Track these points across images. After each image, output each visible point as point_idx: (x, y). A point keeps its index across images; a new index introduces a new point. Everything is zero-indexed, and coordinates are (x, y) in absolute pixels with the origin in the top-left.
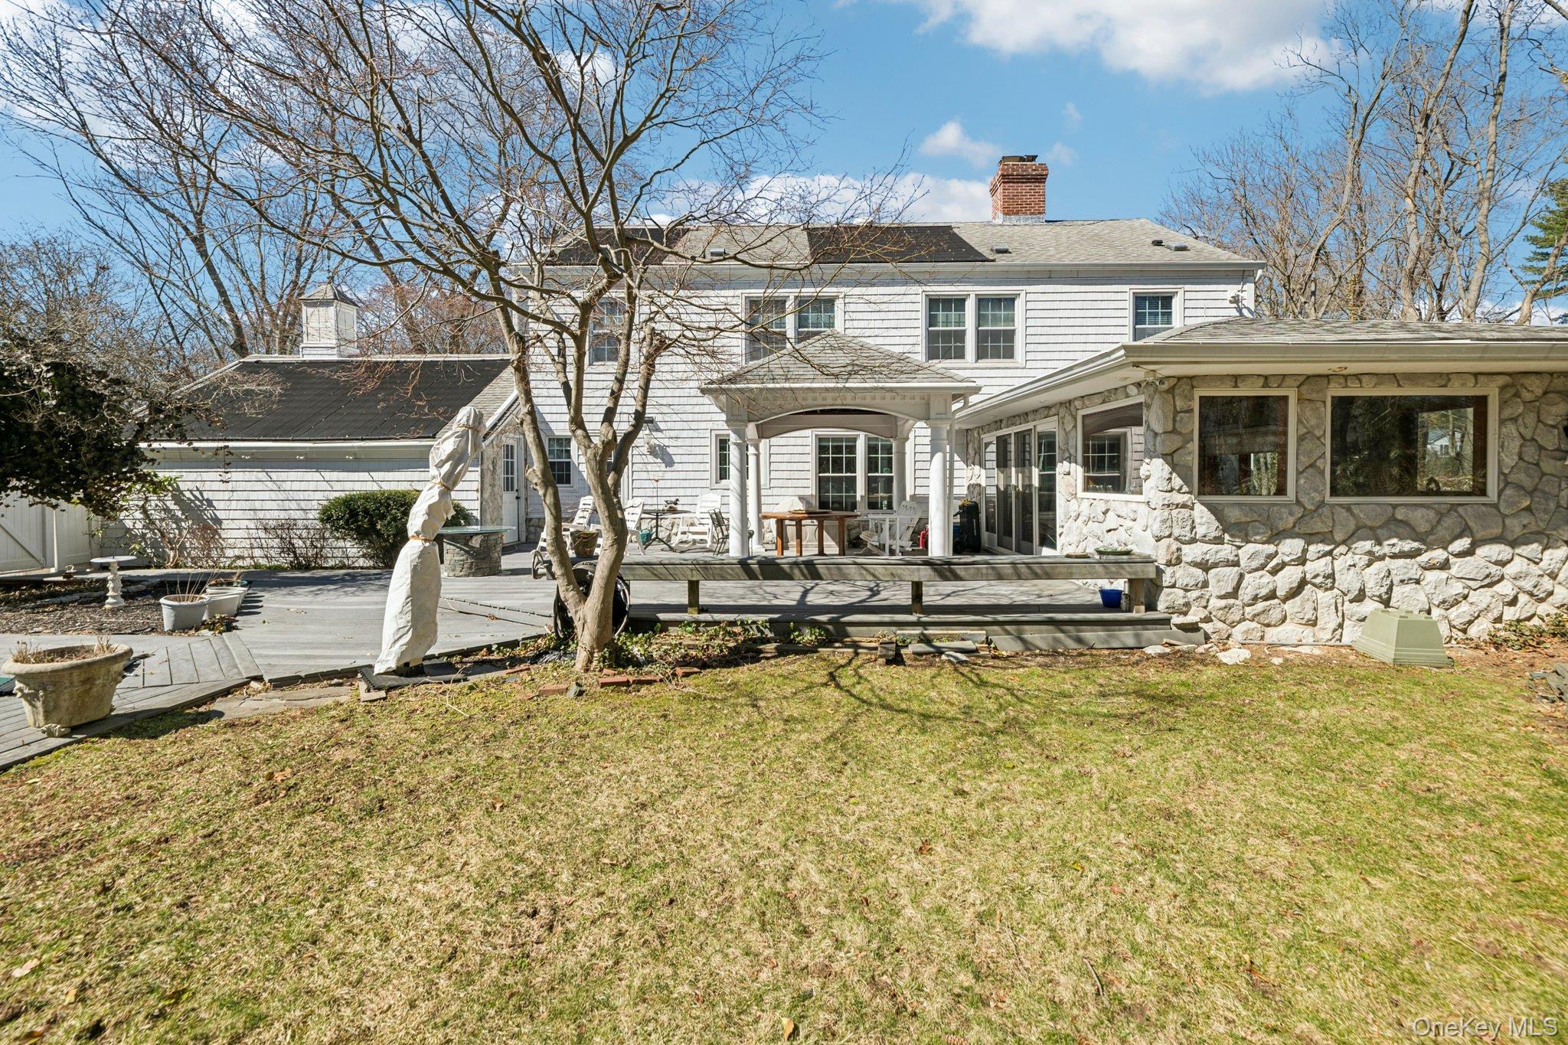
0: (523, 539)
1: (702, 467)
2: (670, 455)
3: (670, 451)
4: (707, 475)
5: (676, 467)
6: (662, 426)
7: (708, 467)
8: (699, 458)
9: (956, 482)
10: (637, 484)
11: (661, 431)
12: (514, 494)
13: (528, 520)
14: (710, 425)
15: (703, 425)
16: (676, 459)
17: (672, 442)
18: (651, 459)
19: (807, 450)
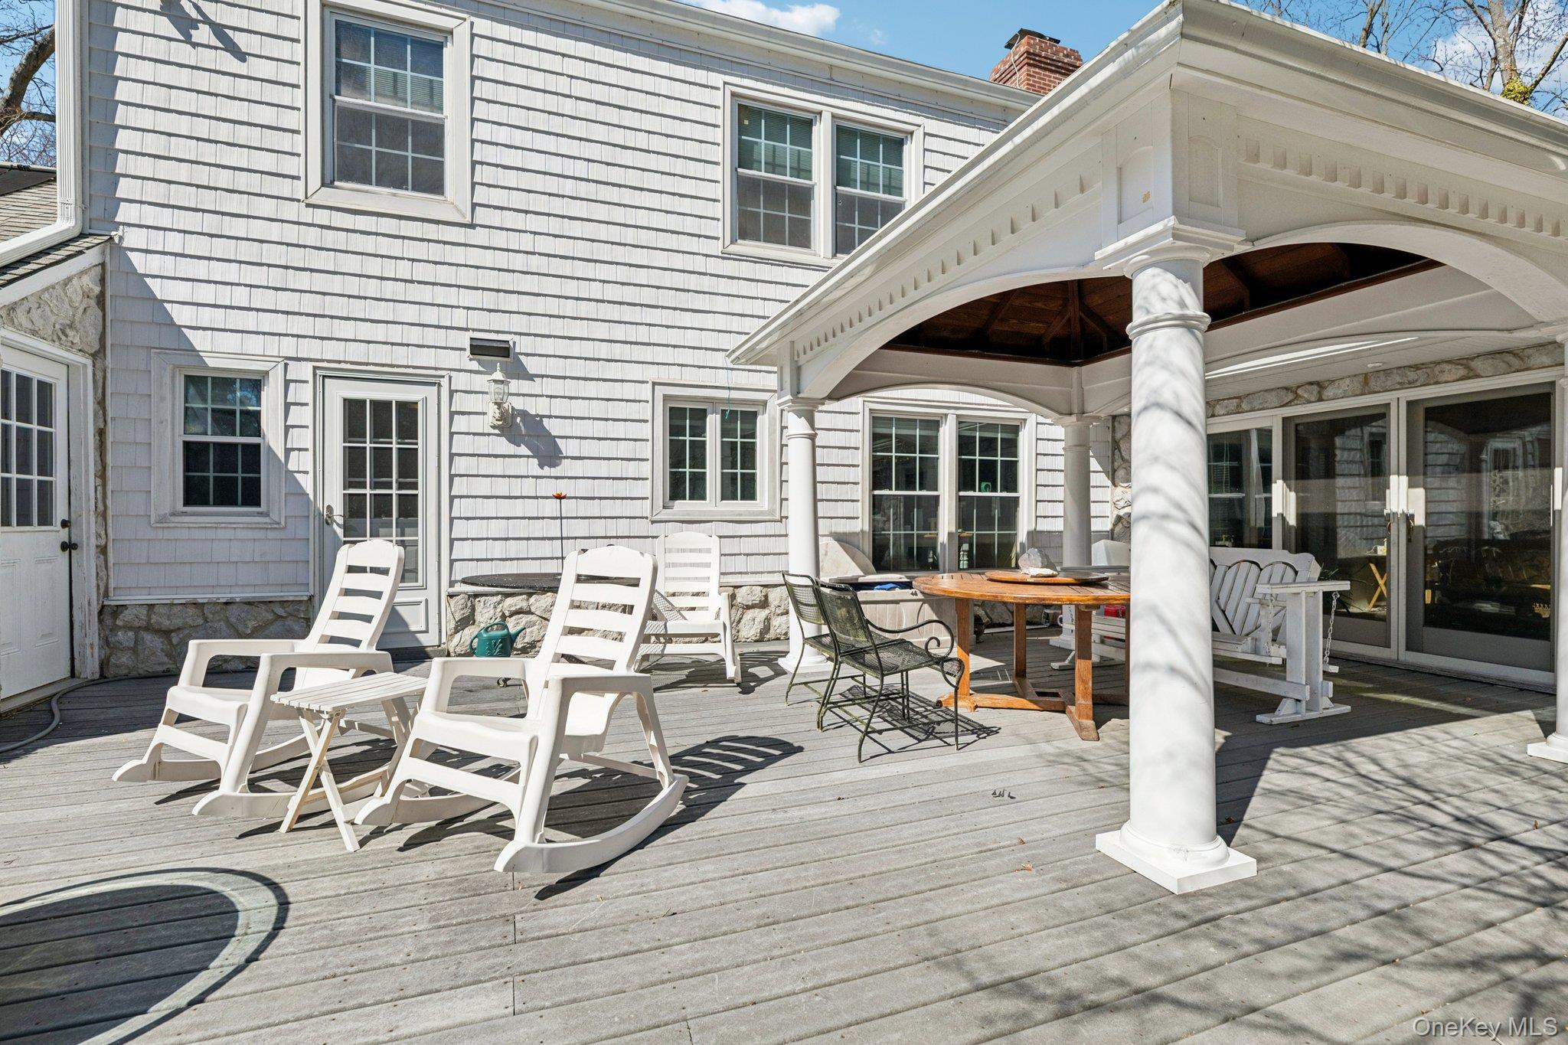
0: (90, 668)
1: (631, 469)
2: (551, 440)
3: (553, 427)
4: (643, 489)
5: (566, 467)
6: (532, 365)
7: (645, 469)
8: (624, 449)
9: (1094, 510)
10: (462, 507)
11: (531, 377)
12: (56, 534)
13: (109, 613)
14: (653, 374)
15: (634, 372)
16: (567, 447)
17: (560, 407)
18: (503, 445)
19: (855, 439)
